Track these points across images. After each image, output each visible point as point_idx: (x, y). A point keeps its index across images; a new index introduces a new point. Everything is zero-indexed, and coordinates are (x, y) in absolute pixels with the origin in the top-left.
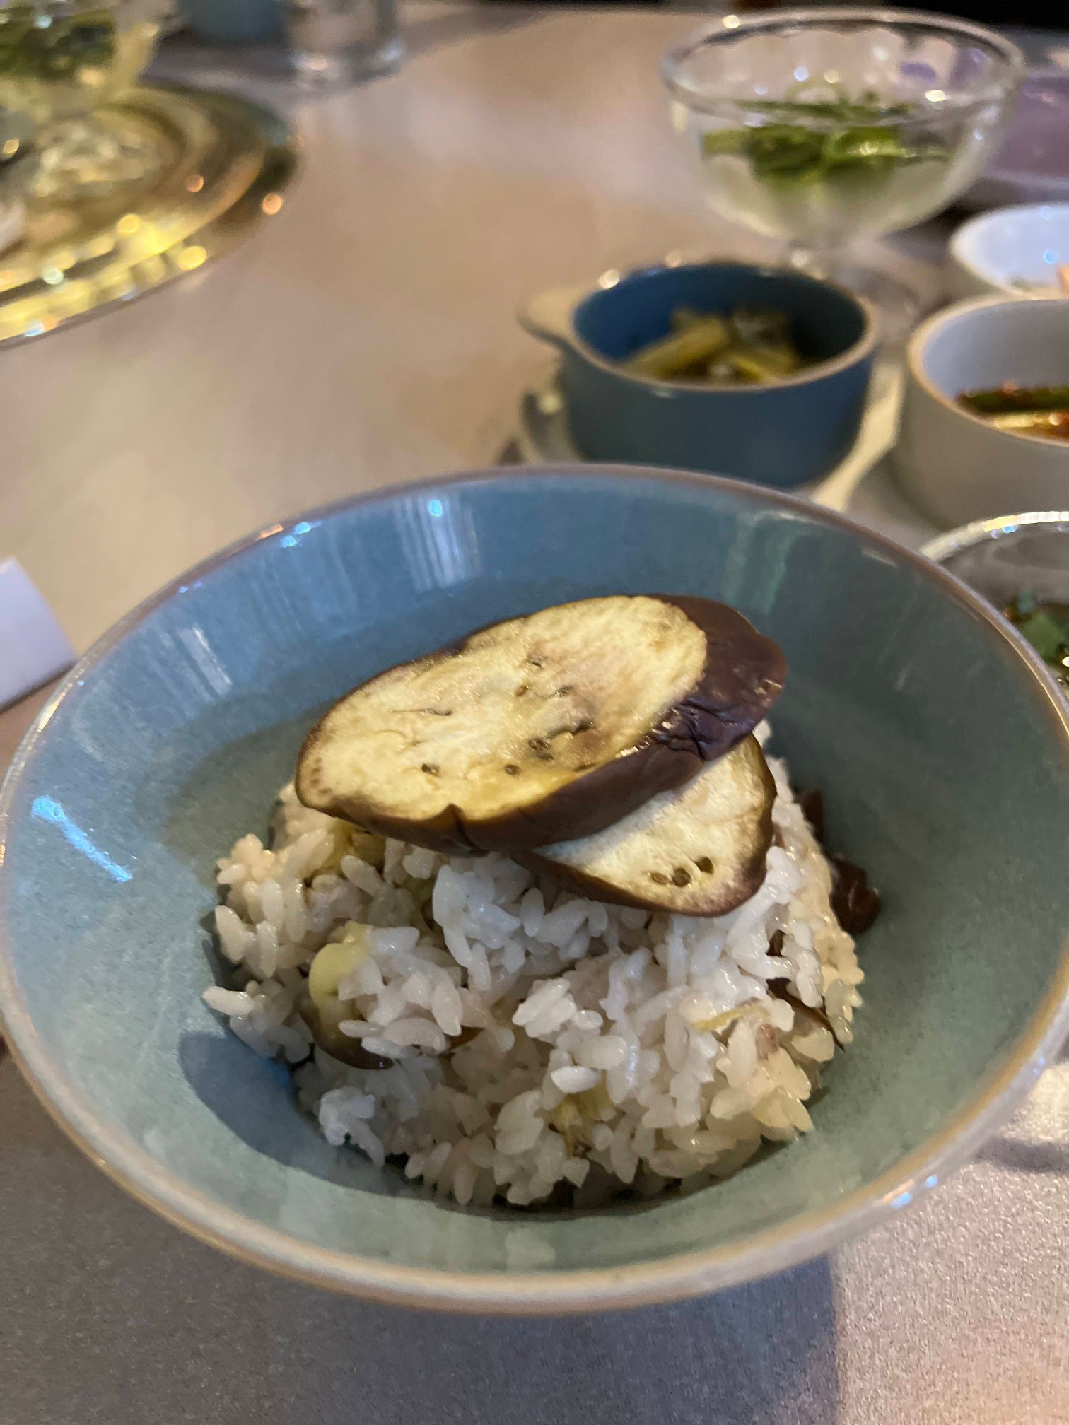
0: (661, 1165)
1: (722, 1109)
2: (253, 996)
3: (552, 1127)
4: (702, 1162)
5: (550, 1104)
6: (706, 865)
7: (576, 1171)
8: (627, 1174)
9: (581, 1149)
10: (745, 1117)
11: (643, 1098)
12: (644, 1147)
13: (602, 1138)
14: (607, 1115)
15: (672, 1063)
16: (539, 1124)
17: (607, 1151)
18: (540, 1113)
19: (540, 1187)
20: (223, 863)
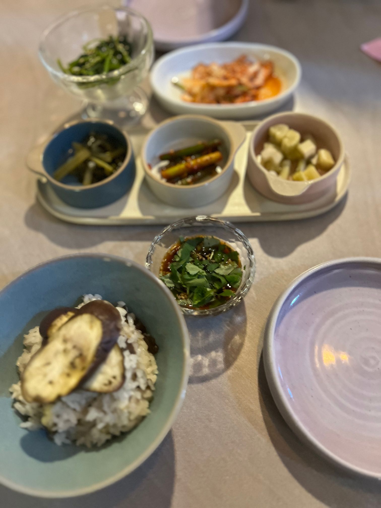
0: (125, 430)
1: (132, 417)
2: (31, 421)
3: (102, 433)
4: (132, 427)
5: (99, 430)
6: (114, 377)
7: (109, 437)
8: (118, 434)
9: (108, 433)
11: (116, 422)
12: (120, 429)
13: (111, 430)
14: (111, 427)
16: (99, 433)
17: (113, 432)
20: (11, 390)
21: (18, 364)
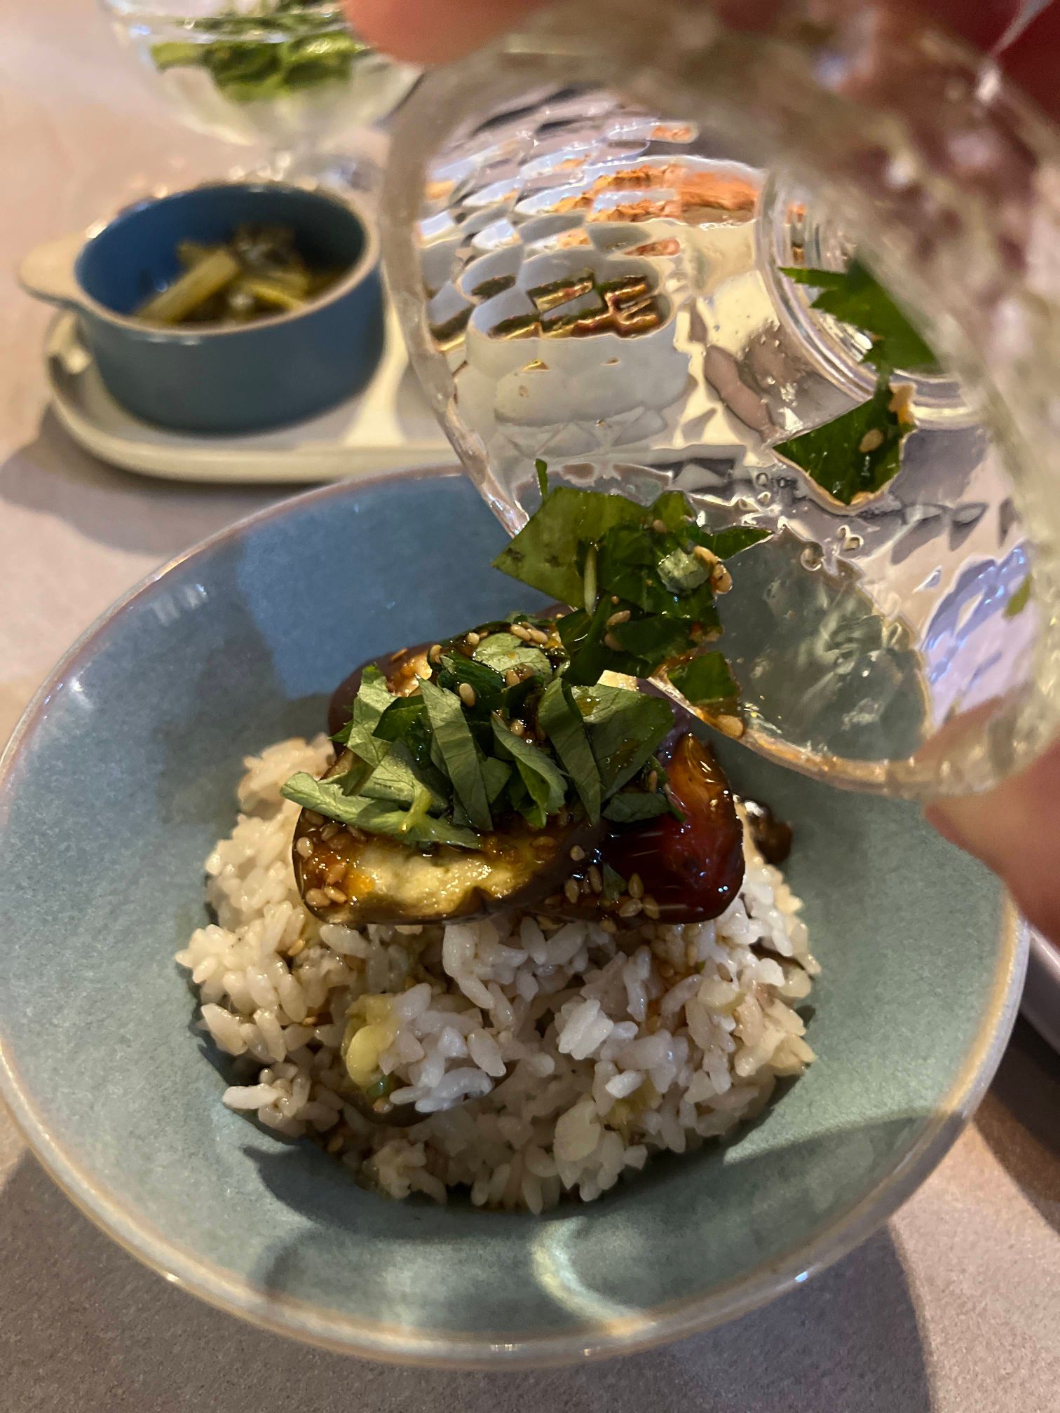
0: (704, 1129)
1: (746, 1068)
2: (271, 1083)
3: (608, 1127)
4: (737, 1115)
5: (603, 1109)
7: (636, 1157)
8: (677, 1144)
9: (635, 1137)
10: (765, 1069)
11: (682, 1082)
12: (689, 1118)
13: (653, 1123)
14: (655, 1103)
15: (699, 1042)
16: (598, 1128)
17: (659, 1133)
18: (597, 1118)
19: (606, 1180)
20: (183, 958)
21: (214, 863)
